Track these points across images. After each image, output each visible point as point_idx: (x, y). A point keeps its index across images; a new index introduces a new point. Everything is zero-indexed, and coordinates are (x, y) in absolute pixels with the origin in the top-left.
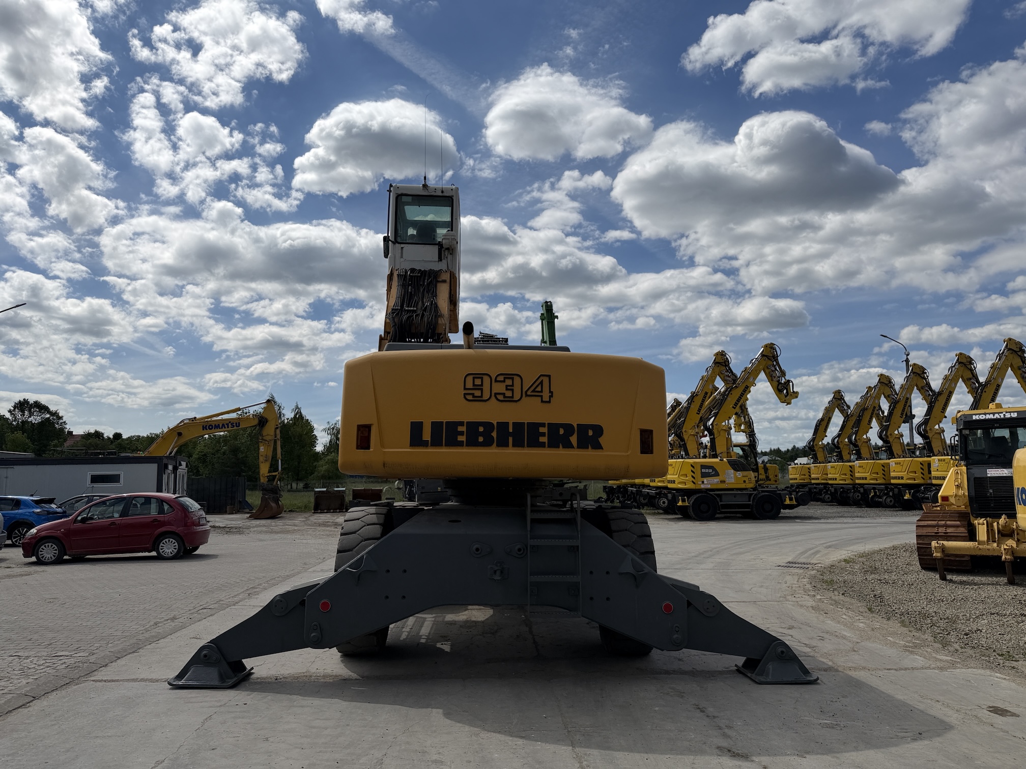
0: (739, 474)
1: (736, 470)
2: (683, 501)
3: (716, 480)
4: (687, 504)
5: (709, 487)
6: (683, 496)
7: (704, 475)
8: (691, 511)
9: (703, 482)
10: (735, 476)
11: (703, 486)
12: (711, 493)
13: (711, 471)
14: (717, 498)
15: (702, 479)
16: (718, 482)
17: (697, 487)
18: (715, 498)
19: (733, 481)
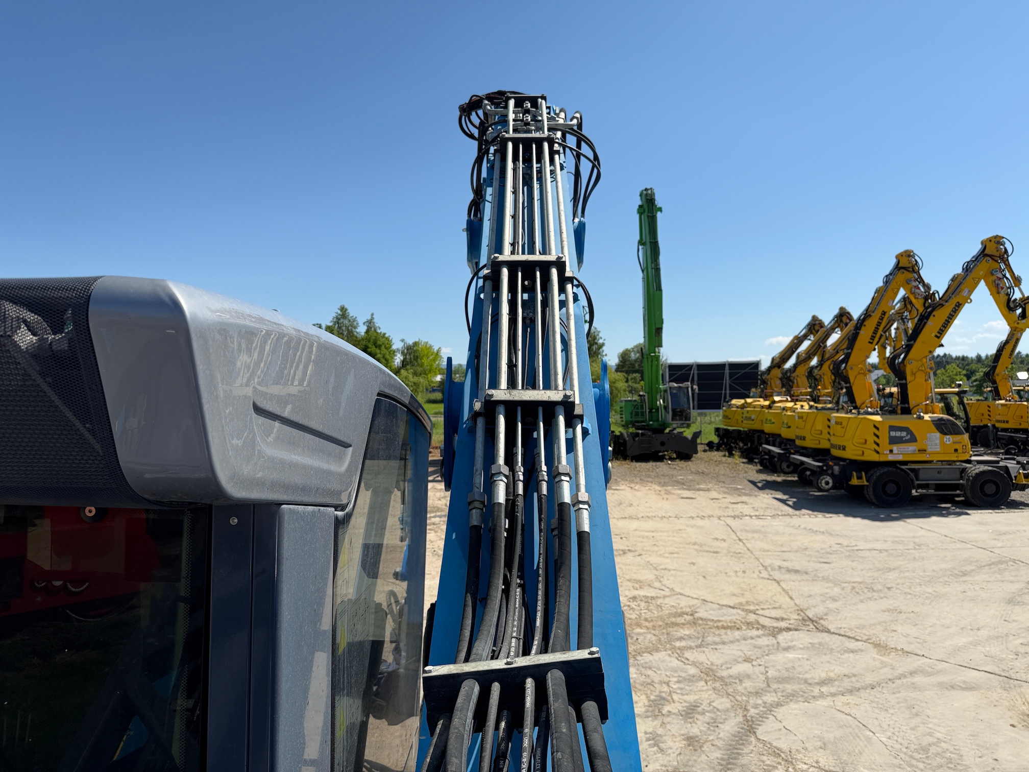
0: (949, 439)
1: (943, 433)
2: (859, 478)
3: (911, 448)
4: (866, 483)
5: (900, 458)
6: (859, 471)
7: (894, 441)
8: (871, 494)
9: (891, 451)
10: (942, 440)
11: (891, 458)
12: (903, 467)
13: (904, 434)
14: (912, 475)
15: (891, 447)
16: (915, 451)
17: (883, 459)
18: (908, 475)
19: (939, 450)
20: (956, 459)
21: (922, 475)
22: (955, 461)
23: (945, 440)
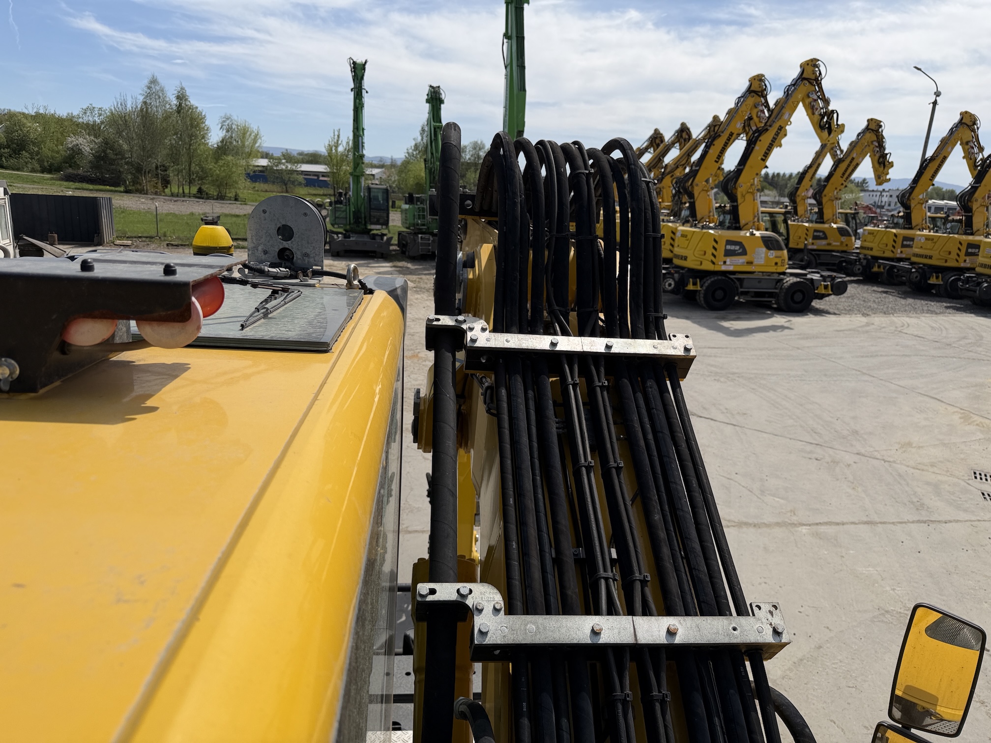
0: (772, 254)
1: (769, 248)
2: (695, 284)
3: (741, 260)
4: (699, 288)
5: (731, 268)
6: (695, 278)
7: (728, 253)
8: (702, 299)
9: (725, 262)
10: (766, 254)
11: (724, 268)
12: (732, 276)
13: (737, 248)
14: (738, 283)
15: (724, 259)
16: (744, 263)
17: (717, 268)
18: (735, 283)
19: (763, 263)
20: (774, 270)
21: (745, 284)
22: (773, 273)
23: (769, 254)
